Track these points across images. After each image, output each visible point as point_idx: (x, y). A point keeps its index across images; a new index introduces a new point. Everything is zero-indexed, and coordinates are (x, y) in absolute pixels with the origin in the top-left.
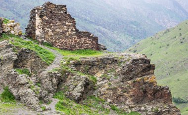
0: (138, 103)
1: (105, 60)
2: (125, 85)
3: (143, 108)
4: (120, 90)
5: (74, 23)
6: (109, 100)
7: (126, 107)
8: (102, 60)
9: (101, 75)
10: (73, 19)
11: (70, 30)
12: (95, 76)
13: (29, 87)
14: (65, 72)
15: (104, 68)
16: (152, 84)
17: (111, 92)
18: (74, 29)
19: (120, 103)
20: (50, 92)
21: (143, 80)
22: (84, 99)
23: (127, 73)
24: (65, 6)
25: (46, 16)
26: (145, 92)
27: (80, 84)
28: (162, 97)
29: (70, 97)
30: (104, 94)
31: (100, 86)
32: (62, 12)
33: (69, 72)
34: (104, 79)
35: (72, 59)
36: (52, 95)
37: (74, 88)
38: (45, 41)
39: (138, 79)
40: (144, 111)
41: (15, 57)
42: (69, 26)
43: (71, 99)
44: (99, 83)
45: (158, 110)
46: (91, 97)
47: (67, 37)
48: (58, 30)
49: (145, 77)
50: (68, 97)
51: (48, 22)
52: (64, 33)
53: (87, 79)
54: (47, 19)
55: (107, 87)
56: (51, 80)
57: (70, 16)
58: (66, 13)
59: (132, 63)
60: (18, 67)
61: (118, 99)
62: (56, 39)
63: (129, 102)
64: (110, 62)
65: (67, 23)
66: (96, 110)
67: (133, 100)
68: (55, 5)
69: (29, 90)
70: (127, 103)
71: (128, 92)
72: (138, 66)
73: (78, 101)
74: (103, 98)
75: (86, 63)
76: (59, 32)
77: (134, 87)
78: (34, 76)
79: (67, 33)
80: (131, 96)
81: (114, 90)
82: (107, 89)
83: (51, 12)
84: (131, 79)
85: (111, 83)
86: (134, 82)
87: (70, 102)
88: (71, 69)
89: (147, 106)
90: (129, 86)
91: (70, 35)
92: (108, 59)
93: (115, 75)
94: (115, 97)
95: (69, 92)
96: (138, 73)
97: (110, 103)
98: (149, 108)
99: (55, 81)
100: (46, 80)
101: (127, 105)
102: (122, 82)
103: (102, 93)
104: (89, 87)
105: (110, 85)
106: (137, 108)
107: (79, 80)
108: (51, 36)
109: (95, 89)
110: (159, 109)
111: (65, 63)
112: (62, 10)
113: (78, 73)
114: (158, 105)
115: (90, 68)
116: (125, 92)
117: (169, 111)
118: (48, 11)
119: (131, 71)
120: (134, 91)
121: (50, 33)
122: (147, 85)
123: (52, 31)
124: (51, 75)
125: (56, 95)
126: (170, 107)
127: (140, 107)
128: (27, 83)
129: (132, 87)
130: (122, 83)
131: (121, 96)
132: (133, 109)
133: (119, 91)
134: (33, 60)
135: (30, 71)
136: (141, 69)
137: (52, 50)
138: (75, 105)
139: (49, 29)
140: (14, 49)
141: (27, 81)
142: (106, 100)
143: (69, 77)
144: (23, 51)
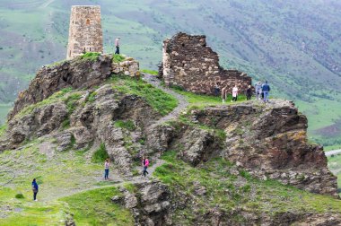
0: (279, 168)
1: (239, 109)
2: (262, 144)
3: (284, 175)
4: (254, 150)
5: (217, 59)
6: (238, 164)
7: (261, 172)
8: (236, 109)
9: (232, 130)
10: (216, 54)
11: (210, 68)
12: (225, 131)
13: (123, 145)
14: (182, 125)
15: (238, 120)
16: (297, 142)
17: (242, 153)
18: (216, 67)
19: (254, 167)
20: (157, 151)
21: (286, 136)
22: (205, 161)
23: (265, 126)
24: (204, 37)
25: (176, 50)
26: (290, 153)
27: (198, 141)
28: (313, 159)
29: (183, 158)
30: (233, 155)
31: (229, 145)
32: (199, 45)
33: (187, 126)
34: (235, 135)
35: (195, 108)
36: (159, 155)
37: (190, 147)
38: (175, 83)
39: (280, 135)
40: (285, 178)
41: (115, 106)
42: (209, 62)
43: (185, 161)
44: (228, 140)
45: (304, 178)
46: (217, 159)
47: (207, 78)
48: (193, 69)
49: (290, 133)
50: (182, 159)
51: (179, 59)
52: (202, 72)
53: (209, 135)
54: (177, 54)
55: (237, 145)
56: (159, 136)
57: (210, 50)
58: (205, 45)
59: (272, 113)
60: (122, 118)
61: (251, 161)
62: (190, 81)
63: (266, 166)
64: (248, 112)
65: (206, 59)
66: (218, 176)
67: (272, 164)
68: (190, 36)
69: (121, 149)
70: (263, 167)
71: (265, 153)
72: (281, 117)
73: (195, 164)
74: (231, 161)
75: (213, 113)
76: (194, 71)
77: (273, 145)
78: (139, 131)
79: (207, 72)
80: (269, 158)
81: (246, 149)
82: (238, 149)
83: (183, 45)
84: (271, 135)
85: (244, 140)
86: (274, 139)
87: (182, 165)
88: (191, 121)
89: (291, 172)
90: (267, 145)
91: (210, 74)
92: (244, 108)
93: (251, 130)
94: (246, 159)
95: (183, 151)
96: (281, 128)
97: (240, 166)
98: (293, 174)
99: (163, 137)
100: (153, 135)
101: (263, 170)
102: (259, 139)
103: (231, 154)
104: (214, 145)
105: (241, 142)
106: (277, 175)
107: (198, 136)
108: (184, 76)
109: (221, 149)
110: (306, 177)
111: (185, 113)
112: (199, 42)
113: (198, 127)
114: (307, 171)
115: (219, 120)
116: (261, 152)
117: (320, 179)
118: (179, 44)
119: (271, 125)
120: (274, 151)
121: (183, 72)
122: (292, 144)
123: (185, 70)
124: (160, 130)
125: (165, 155)
126: (322, 173)
127: (281, 173)
128: (122, 140)
129: (271, 147)
130: (257, 141)
131: (255, 157)
132: (272, 177)
133: (253, 152)
134: (140, 109)
135: (135, 123)
136: (283, 122)
137: (179, 96)
138: (189, 168)
139: (181, 68)
140: (116, 96)
141: (122, 137)
142: (235, 163)
143: (187, 131)
144: (126, 98)
